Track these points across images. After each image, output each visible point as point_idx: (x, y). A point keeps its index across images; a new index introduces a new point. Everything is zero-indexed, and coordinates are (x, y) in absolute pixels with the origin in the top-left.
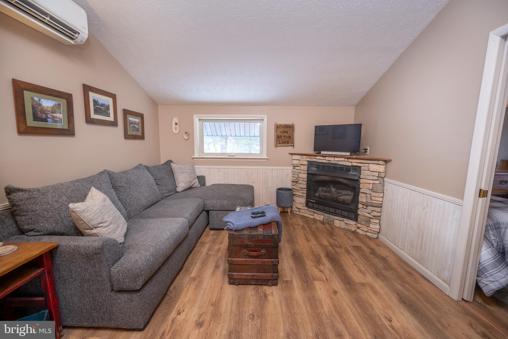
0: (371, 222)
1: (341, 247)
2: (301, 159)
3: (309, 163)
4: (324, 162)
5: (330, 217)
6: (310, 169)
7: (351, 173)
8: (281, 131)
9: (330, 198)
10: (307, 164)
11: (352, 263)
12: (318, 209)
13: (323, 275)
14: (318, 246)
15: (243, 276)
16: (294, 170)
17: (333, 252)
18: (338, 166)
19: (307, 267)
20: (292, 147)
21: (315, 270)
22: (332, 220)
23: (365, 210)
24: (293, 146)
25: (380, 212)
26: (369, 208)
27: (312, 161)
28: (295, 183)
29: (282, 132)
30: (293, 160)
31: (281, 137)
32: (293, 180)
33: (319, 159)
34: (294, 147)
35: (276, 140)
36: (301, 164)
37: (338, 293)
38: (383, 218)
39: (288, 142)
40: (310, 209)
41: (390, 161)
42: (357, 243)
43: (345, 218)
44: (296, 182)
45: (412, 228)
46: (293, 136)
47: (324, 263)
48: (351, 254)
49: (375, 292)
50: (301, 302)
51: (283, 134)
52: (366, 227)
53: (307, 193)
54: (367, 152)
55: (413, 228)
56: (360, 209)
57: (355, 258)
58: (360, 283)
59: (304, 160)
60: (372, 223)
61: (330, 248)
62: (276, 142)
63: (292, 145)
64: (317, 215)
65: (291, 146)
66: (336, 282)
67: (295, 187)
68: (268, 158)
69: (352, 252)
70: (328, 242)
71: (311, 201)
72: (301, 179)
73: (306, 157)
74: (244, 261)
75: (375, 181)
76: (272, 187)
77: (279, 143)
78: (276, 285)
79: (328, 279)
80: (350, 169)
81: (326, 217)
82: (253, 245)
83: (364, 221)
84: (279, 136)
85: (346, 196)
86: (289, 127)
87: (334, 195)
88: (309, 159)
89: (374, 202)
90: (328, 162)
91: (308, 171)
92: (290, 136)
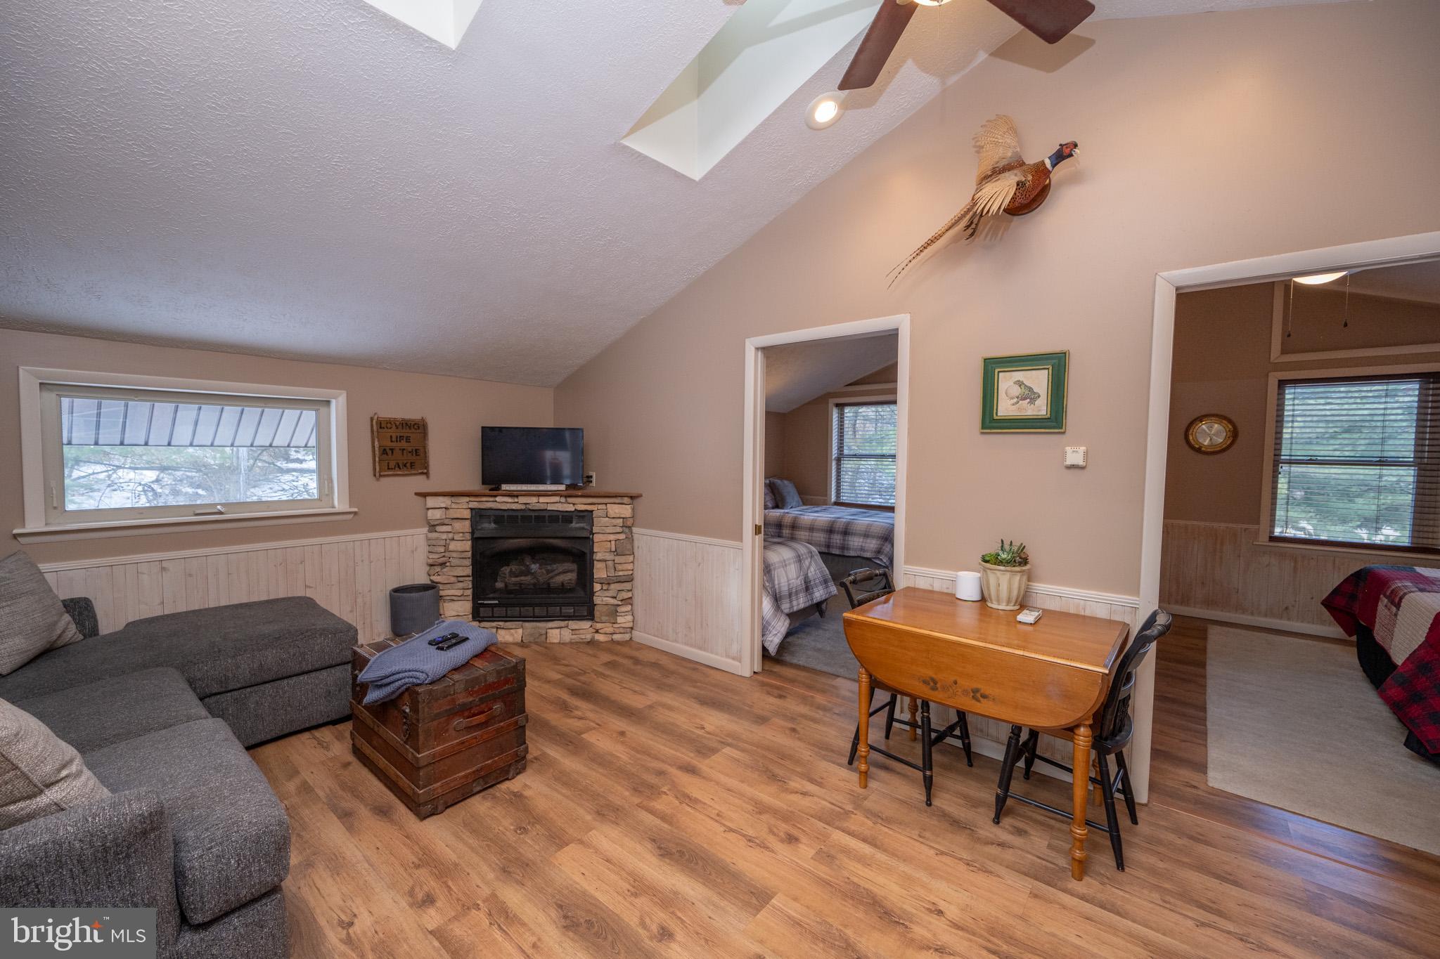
0: (618, 614)
1: (585, 673)
2: (454, 506)
3: (476, 514)
4: (514, 508)
5: (539, 628)
6: (479, 527)
7: (574, 525)
8: (391, 437)
9: (532, 587)
10: (469, 517)
11: (618, 687)
12: (506, 618)
13: (587, 721)
14: (547, 686)
15: (456, 783)
16: (434, 535)
17: (579, 684)
18: (547, 514)
19: (553, 723)
20: (424, 477)
21: (570, 721)
22: (544, 632)
23: (607, 594)
24: (427, 474)
25: (631, 590)
26: (612, 586)
27: (483, 509)
28: (438, 569)
29: (394, 439)
30: (428, 509)
31: (392, 452)
32: (431, 561)
33: (502, 503)
34: (428, 477)
35: (380, 460)
36: (453, 519)
37: (627, 733)
38: (636, 600)
39: (412, 465)
40: (484, 624)
41: (639, 496)
42: (606, 657)
43: (569, 620)
44: (443, 565)
45: (686, 600)
46: (425, 449)
47: (576, 706)
48: (608, 676)
49: (670, 708)
50: (583, 769)
51: (399, 444)
52: (611, 625)
53: (473, 587)
54: (591, 482)
55: (687, 598)
56: (596, 594)
57: (618, 679)
58: (645, 707)
59: (462, 508)
60: (620, 614)
61: (570, 681)
62: (380, 466)
63: (425, 471)
64: (507, 631)
65: (422, 473)
66: (613, 720)
67: (439, 577)
68: (356, 510)
69: (608, 672)
70: (559, 673)
71: (486, 604)
72: (454, 555)
73: (467, 499)
74: (458, 744)
75: (618, 535)
76: (370, 591)
77: (388, 469)
78: (523, 769)
79: (600, 723)
80: (572, 517)
81: (529, 631)
82: (477, 700)
83: (607, 615)
84: (388, 451)
85: (565, 574)
86: (414, 426)
87: (540, 578)
88: (473, 505)
89: (621, 573)
90: (523, 507)
91: (472, 533)
92: (416, 450)
